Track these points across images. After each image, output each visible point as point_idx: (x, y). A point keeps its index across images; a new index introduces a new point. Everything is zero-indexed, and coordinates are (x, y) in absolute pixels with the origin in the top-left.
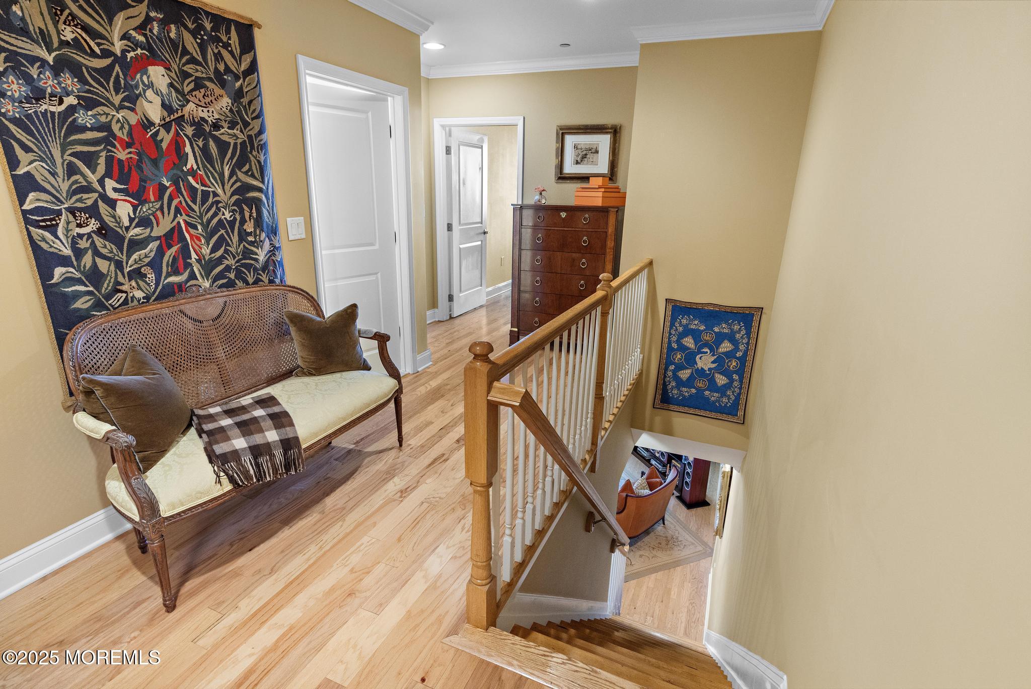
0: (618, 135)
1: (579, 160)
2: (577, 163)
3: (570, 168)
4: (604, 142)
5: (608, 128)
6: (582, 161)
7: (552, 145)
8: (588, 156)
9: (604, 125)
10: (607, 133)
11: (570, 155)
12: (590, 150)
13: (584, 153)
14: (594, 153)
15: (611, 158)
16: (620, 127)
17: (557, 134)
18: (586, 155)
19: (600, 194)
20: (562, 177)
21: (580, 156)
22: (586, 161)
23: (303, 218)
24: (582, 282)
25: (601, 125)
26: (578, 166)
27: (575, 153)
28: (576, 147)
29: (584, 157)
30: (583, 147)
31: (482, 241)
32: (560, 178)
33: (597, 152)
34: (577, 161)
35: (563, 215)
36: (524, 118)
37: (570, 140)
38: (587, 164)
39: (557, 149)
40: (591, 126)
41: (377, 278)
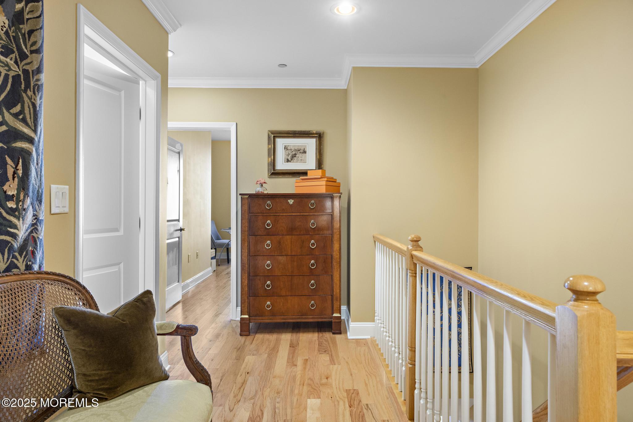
0: (322, 139)
1: (289, 158)
2: (288, 161)
3: (281, 165)
4: (311, 144)
5: (313, 134)
6: (292, 159)
7: (265, 147)
8: (297, 156)
9: (309, 131)
10: (313, 137)
11: (281, 155)
12: (299, 151)
13: (294, 153)
14: (303, 153)
15: (318, 157)
16: (323, 133)
17: (269, 137)
18: (295, 154)
19: (324, 183)
20: (275, 173)
21: (290, 156)
22: (296, 160)
23: (67, 187)
24: (312, 261)
25: (307, 131)
26: (289, 163)
27: (286, 153)
28: (286, 148)
29: (294, 156)
30: (293, 148)
31: (179, 237)
32: (273, 174)
33: (305, 152)
34: (288, 159)
35: (291, 202)
36: (237, 124)
37: (281, 143)
38: (297, 162)
39: (269, 150)
40: (299, 131)
41: (119, 269)
